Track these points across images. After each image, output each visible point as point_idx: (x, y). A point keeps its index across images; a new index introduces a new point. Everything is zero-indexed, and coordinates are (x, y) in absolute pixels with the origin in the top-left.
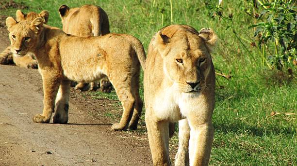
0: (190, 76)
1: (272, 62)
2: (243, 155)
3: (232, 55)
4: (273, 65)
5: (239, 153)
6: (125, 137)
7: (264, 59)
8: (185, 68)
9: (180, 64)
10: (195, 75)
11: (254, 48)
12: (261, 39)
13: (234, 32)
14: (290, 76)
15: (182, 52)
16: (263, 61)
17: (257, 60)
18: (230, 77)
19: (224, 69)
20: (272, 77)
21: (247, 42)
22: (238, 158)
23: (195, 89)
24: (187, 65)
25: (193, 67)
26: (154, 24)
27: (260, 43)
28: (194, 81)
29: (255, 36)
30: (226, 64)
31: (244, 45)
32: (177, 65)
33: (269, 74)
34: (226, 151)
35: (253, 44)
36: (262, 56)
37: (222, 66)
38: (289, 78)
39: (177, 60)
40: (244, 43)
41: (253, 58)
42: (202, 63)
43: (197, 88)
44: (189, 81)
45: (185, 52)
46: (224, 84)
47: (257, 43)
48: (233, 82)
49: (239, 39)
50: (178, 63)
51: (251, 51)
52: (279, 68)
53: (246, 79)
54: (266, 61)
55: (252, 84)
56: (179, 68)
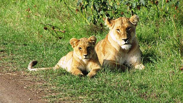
0: (123, 36)
1: (90, 20)
2: (77, 79)
3: (65, 18)
4: (91, 22)
5: (75, 79)
6: (3, 74)
7: (85, 18)
8: (121, 33)
9: (119, 31)
10: (126, 35)
11: (78, 12)
12: (82, 6)
13: (65, 3)
14: (102, 28)
15: (119, 26)
16: (84, 20)
17: (81, 20)
18: (65, 32)
19: (61, 27)
20: (90, 29)
21: (73, 9)
22: (74, 81)
23: (127, 42)
24: (122, 31)
25: (124, 32)
26: (15, 2)
27: (81, 9)
28: (126, 38)
29: (78, 5)
30: (61, 23)
31: (71, 11)
32: (118, 32)
33: (88, 28)
34: (66, 77)
35: (78, 10)
36: (84, 17)
37: (59, 25)
38: (101, 29)
39: (117, 30)
40: (72, 10)
41: (78, 18)
42: (129, 30)
43: (128, 42)
44: (123, 39)
45: (120, 25)
46: (61, 36)
47: (80, 9)
48: (66, 34)
49: (68, 7)
50: (118, 31)
51: (76, 14)
52: (94, 23)
53: (75, 32)
54: (86, 20)
55: (79, 35)
56: (118, 33)
